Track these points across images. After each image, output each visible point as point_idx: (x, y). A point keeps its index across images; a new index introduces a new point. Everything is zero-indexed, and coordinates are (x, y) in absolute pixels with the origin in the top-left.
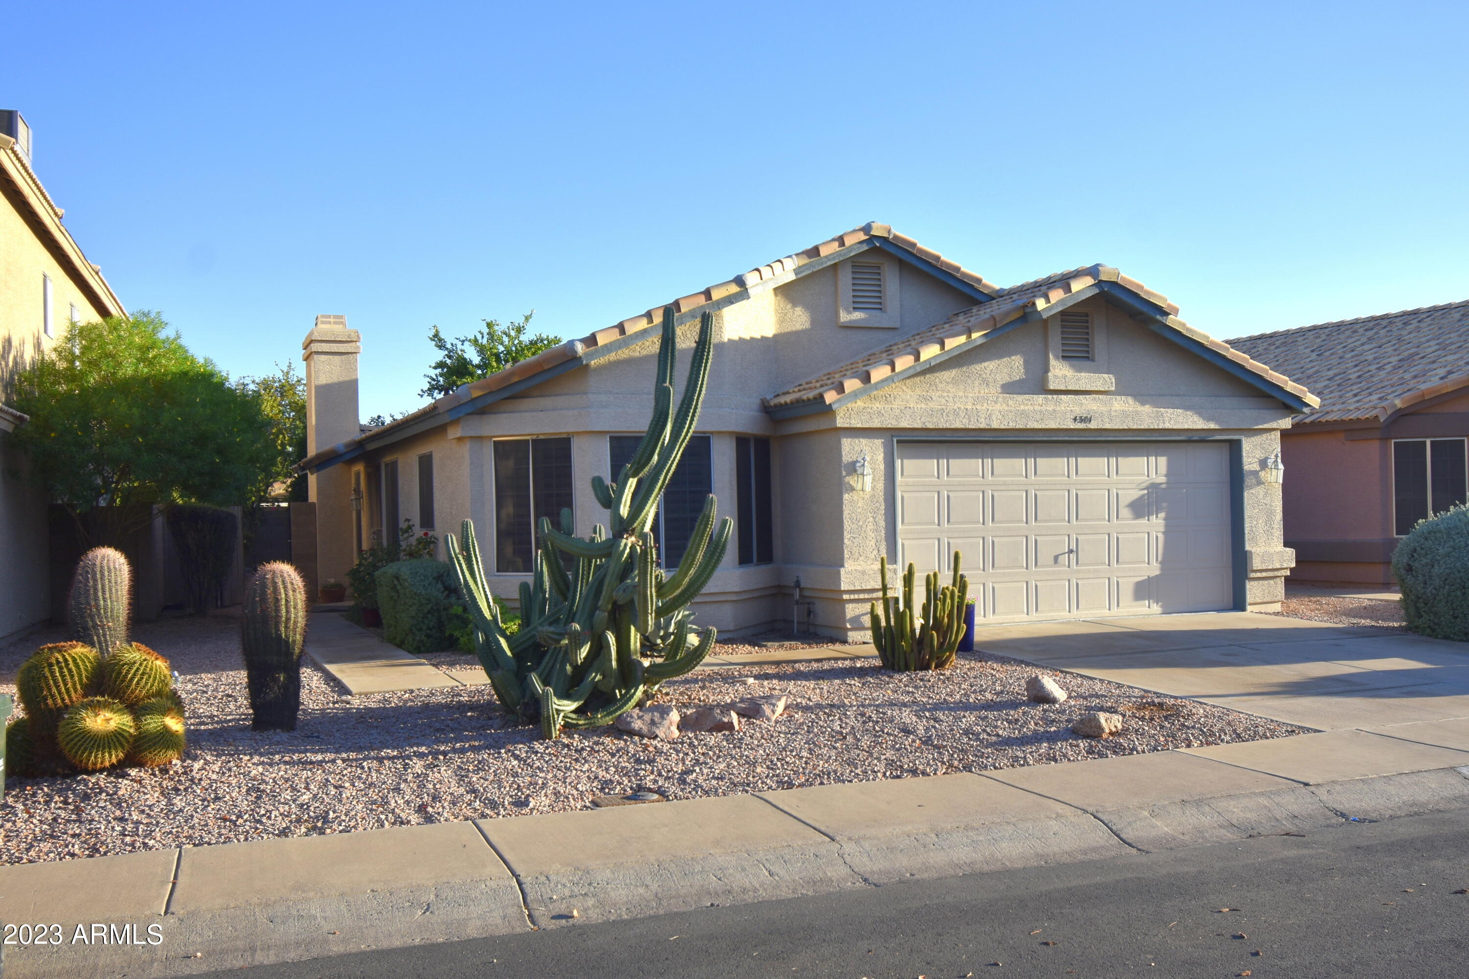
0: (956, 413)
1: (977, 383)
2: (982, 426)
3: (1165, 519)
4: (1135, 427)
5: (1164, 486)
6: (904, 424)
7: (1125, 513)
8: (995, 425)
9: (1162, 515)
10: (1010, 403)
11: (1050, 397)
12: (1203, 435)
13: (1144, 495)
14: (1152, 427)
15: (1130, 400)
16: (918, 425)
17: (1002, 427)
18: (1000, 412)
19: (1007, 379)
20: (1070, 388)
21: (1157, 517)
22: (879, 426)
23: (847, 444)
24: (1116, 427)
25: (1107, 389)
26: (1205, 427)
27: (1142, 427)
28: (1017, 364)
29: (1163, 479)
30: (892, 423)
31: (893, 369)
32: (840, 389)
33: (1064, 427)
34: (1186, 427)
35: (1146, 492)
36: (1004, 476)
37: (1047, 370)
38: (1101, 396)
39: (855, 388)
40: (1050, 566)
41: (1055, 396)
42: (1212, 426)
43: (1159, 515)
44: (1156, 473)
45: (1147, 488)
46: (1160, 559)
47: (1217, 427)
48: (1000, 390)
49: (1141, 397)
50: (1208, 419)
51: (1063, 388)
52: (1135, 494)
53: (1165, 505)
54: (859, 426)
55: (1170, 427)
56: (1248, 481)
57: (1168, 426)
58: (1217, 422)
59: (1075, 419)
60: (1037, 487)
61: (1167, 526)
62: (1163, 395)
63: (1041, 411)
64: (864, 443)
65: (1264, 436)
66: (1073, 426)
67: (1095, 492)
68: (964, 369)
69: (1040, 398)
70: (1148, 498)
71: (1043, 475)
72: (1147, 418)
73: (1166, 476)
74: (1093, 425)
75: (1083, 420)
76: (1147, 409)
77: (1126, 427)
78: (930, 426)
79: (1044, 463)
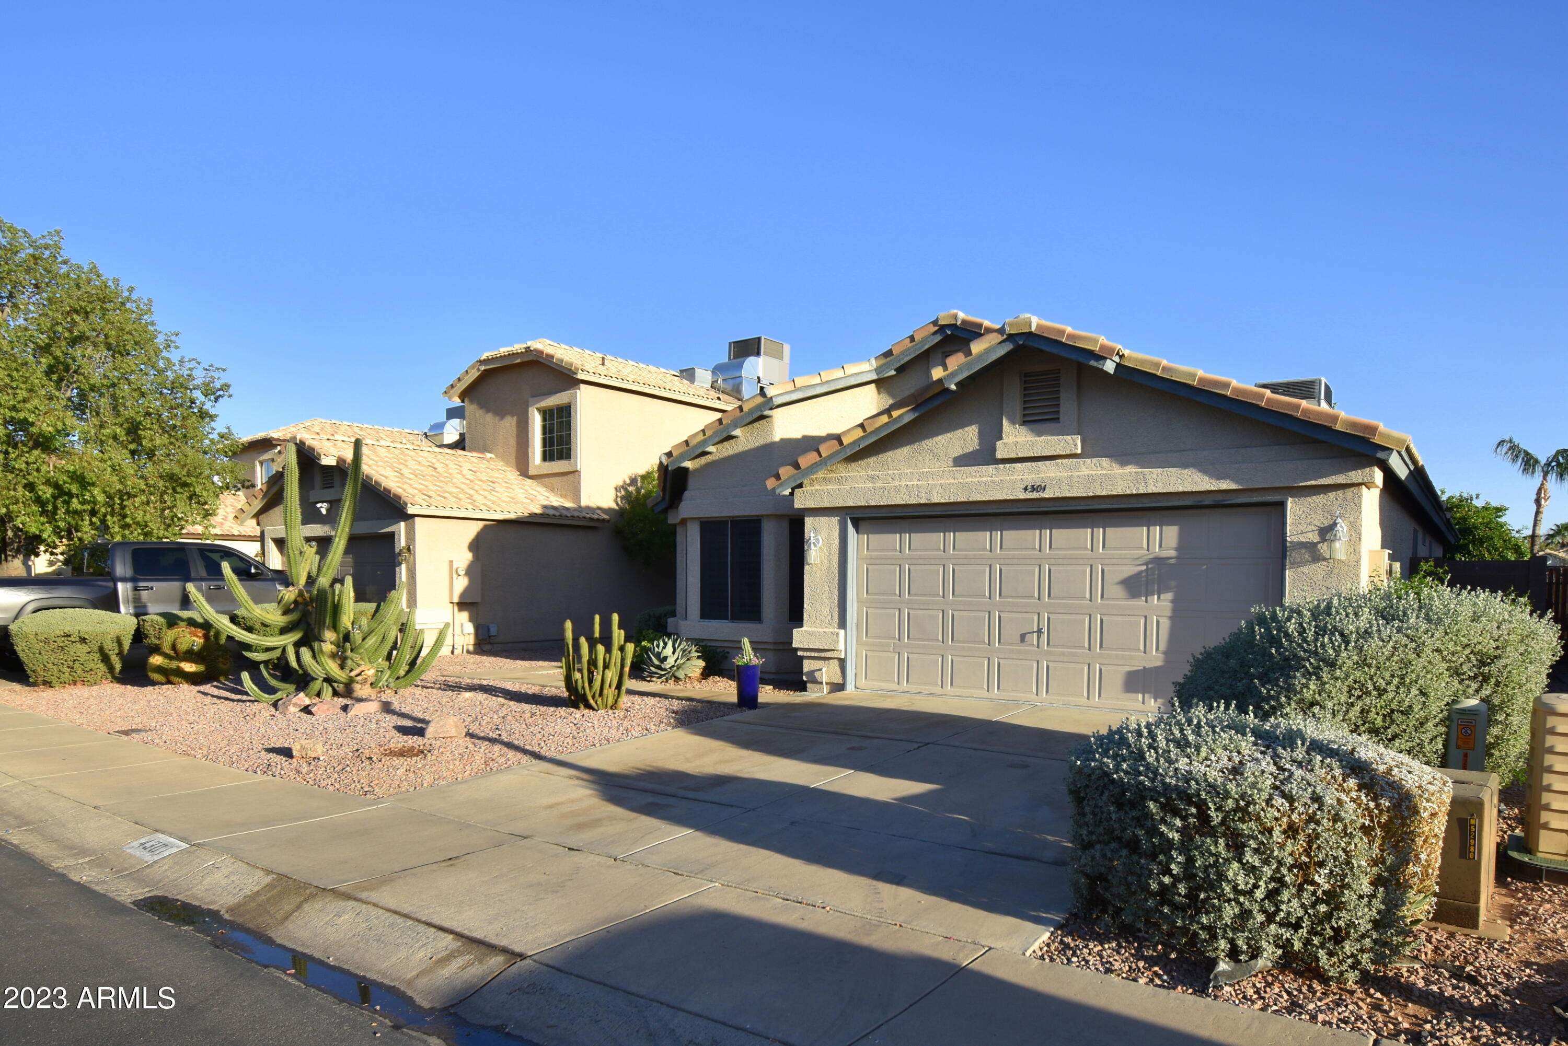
0: (897, 489)
1: (928, 458)
2: (923, 501)
3: (1173, 601)
4: (1104, 493)
5: (1172, 561)
6: (850, 503)
7: (1116, 592)
8: (936, 499)
9: (1169, 596)
10: (957, 475)
11: (1001, 466)
12: (1219, 497)
13: (1141, 572)
14: (1128, 492)
15: (1105, 462)
16: (863, 503)
17: (943, 501)
18: (941, 485)
19: (958, 452)
20: (1021, 455)
21: (1159, 598)
22: (828, 505)
23: (809, 521)
24: (1078, 495)
25: (1068, 452)
26: (1213, 488)
27: (1115, 493)
28: (971, 435)
29: (1173, 553)
30: (840, 503)
31: (820, 455)
32: (778, 477)
33: (1012, 498)
34: (1181, 489)
35: (1144, 568)
36: (966, 550)
37: (1001, 438)
38: (1065, 461)
39: (790, 474)
40: (1016, 644)
41: (1007, 466)
42: (1225, 485)
43: (1162, 596)
44: (1160, 546)
45: (1146, 564)
46: (1163, 647)
47: (1233, 486)
48: (951, 464)
49: (1122, 457)
50: (1219, 477)
51: (1013, 456)
52: (1131, 570)
53: (1173, 583)
54: (813, 506)
55: (1156, 490)
56: (1292, 556)
57: (1152, 489)
58: (1233, 480)
59: (1026, 489)
60: (1002, 561)
61: (1174, 610)
62: (1158, 453)
63: (986, 482)
64: (823, 521)
65: (1332, 495)
66: (1022, 496)
67: (1069, 567)
68: (916, 445)
69: (991, 469)
70: (1147, 576)
71: (1009, 549)
72: (1120, 482)
73: (1177, 549)
74: (1047, 494)
75: (1034, 489)
76: (1130, 469)
77: (1091, 494)
78: (873, 504)
79: (1012, 536)
